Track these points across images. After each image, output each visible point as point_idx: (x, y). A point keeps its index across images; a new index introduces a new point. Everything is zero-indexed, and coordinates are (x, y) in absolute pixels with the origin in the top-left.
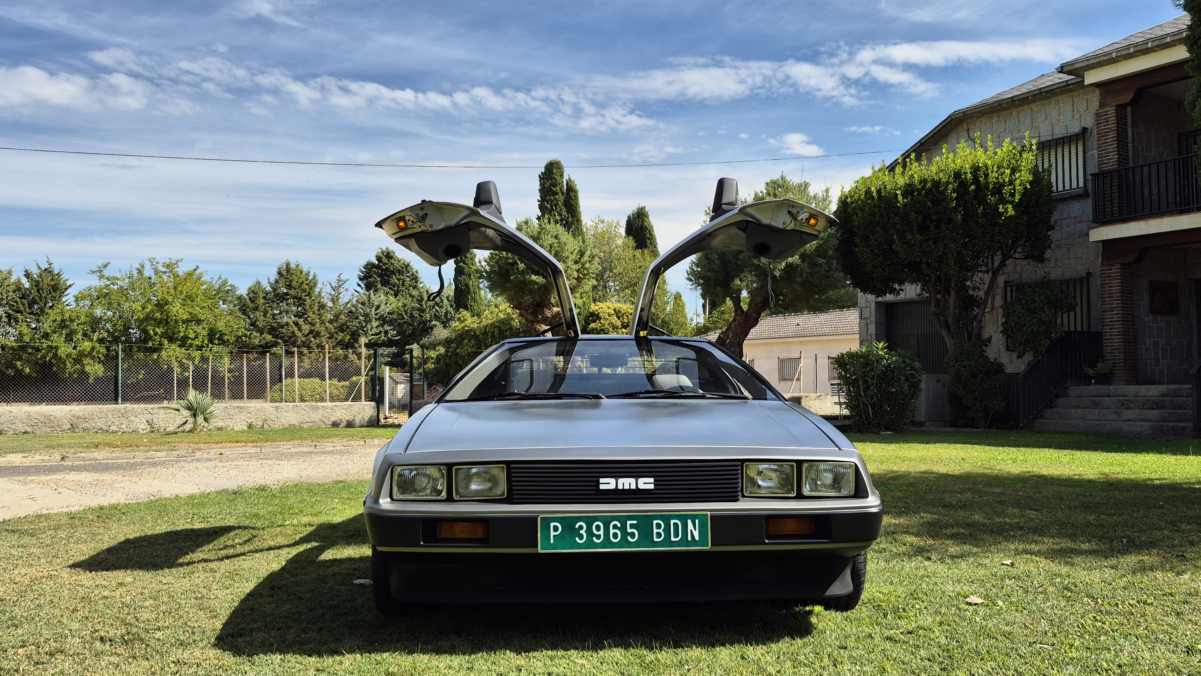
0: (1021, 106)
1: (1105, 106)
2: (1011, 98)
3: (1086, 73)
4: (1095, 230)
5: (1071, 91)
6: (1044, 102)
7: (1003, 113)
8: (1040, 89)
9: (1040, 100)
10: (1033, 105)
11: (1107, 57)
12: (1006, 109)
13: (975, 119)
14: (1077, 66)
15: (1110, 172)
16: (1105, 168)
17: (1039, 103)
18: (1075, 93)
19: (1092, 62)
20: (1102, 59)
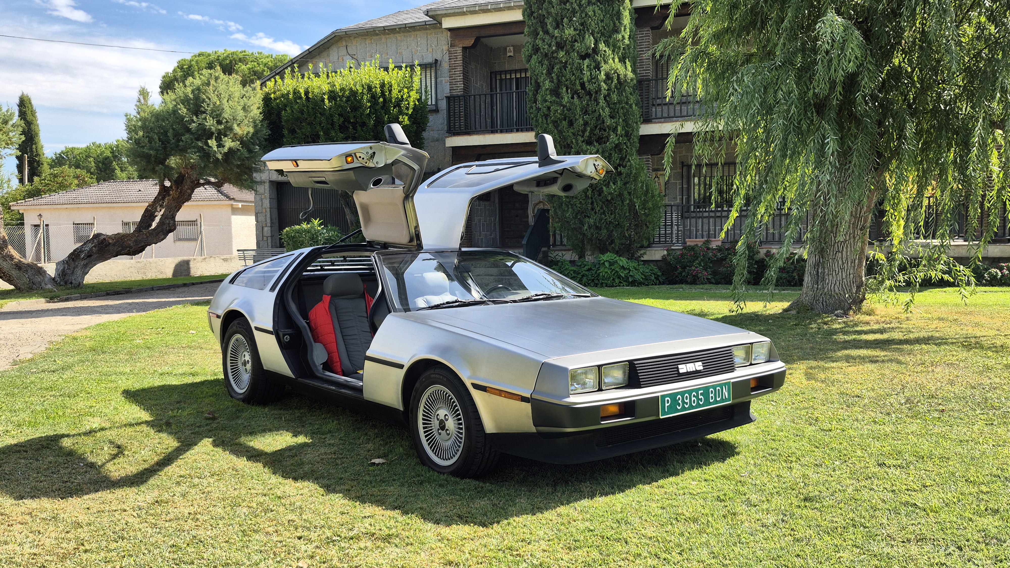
0: (388, 34)
1: (454, 46)
2: (384, 27)
3: (443, 19)
4: (450, 139)
5: (426, 29)
6: (406, 34)
7: (374, 38)
8: (405, 24)
9: (403, 32)
10: (397, 35)
11: (460, 10)
12: (377, 35)
13: (352, 38)
14: (439, 13)
15: (459, 97)
16: (455, 93)
17: (402, 34)
18: (429, 32)
19: (449, 12)
20: (457, 11)
